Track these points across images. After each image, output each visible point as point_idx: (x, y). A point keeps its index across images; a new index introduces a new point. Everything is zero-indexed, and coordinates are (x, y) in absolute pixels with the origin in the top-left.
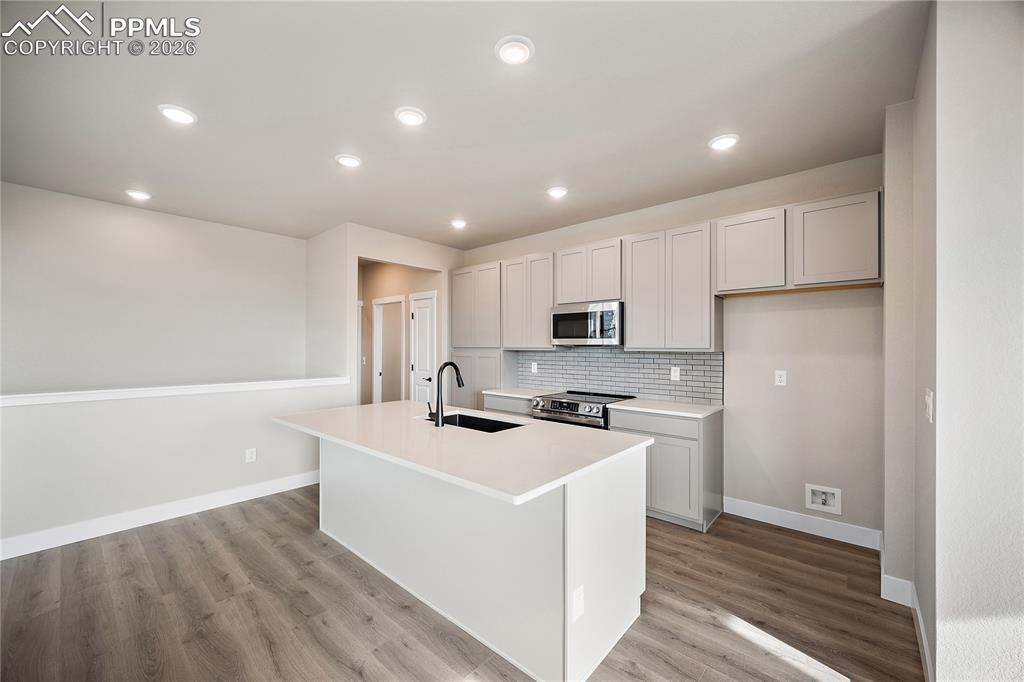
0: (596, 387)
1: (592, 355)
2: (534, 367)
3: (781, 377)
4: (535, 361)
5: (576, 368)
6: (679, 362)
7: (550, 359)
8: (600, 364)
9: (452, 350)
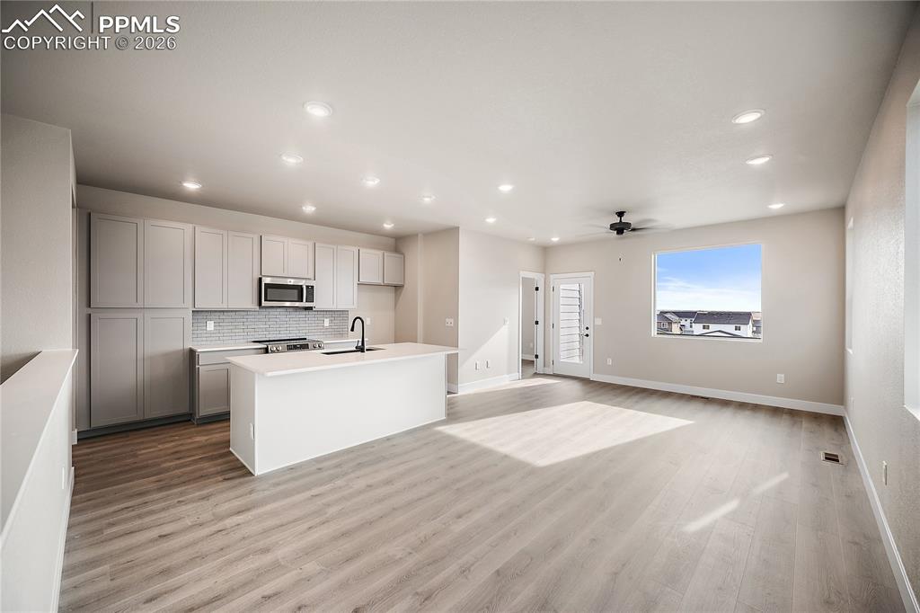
0: (275, 336)
2: (211, 325)
4: (211, 320)
6: (329, 316)
9: (90, 311)
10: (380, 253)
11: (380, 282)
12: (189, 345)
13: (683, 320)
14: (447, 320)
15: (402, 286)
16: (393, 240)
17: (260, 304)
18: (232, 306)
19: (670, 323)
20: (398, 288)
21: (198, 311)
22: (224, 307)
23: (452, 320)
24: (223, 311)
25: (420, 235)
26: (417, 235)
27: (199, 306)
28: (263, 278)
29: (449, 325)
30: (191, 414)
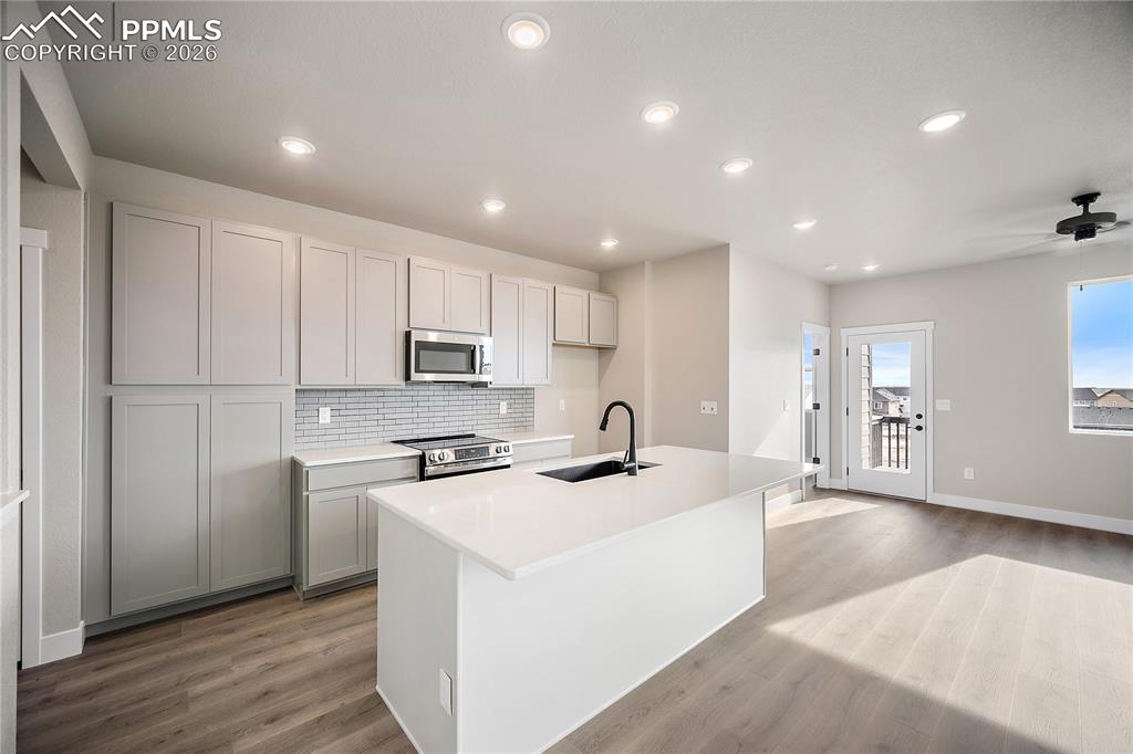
0: (426, 431)
1: (420, 393)
2: (325, 415)
3: (562, 405)
4: (326, 405)
5: (398, 410)
6: (505, 397)
7: (356, 400)
8: (431, 404)
9: (110, 391)
10: (584, 293)
11: (584, 340)
12: (289, 453)
13: (901, 398)
14: (703, 403)
15: (611, 349)
16: (597, 275)
17: (408, 377)
18: (363, 381)
19: (886, 402)
20: (604, 351)
21: (304, 390)
22: (348, 382)
23: (715, 405)
24: (346, 390)
25: (647, 263)
26: (643, 263)
27: (309, 380)
28: (413, 332)
29: (708, 411)
30: (293, 577)
